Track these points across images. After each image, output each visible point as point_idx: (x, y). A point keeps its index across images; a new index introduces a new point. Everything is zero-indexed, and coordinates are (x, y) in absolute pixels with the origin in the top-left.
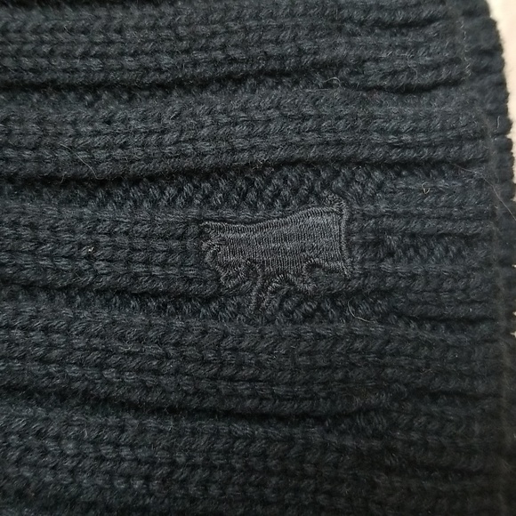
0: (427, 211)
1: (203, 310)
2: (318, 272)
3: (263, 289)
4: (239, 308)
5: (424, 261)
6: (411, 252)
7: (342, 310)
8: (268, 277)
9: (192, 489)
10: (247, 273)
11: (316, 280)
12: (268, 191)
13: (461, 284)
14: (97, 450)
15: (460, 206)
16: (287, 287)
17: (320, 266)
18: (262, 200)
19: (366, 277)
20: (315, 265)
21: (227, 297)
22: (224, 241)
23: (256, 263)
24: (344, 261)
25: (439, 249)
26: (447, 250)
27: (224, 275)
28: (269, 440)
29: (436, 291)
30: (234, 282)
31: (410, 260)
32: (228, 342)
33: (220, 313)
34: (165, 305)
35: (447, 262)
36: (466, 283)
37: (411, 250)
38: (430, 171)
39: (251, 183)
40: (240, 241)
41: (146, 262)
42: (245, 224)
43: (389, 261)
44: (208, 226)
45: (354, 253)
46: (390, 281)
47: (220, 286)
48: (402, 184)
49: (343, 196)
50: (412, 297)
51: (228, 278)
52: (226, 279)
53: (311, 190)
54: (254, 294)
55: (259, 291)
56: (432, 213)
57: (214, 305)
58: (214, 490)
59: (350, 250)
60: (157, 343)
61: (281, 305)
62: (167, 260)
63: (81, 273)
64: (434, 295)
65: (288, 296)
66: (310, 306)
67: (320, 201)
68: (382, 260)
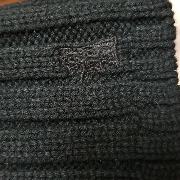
0: (148, 39)
1: (63, 82)
2: (106, 65)
3: (85, 73)
4: (77, 81)
5: (147, 58)
6: (142, 55)
7: (116, 79)
8: (87, 68)
9: (68, 153)
10: (79, 67)
11: (105, 68)
12: (85, 34)
13: (161, 66)
14: (29, 143)
15: (161, 36)
16: (94, 72)
17: (106, 63)
18: (83, 38)
19: (124, 66)
20: (105, 63)
21: (71, 77)
22: (69, 56)
23: (82, 63)
24: (116, 60)
25: (153, 53)
26: (156, 53)
27: (70, 69)
28: (94, 130)
29: (151, 69)
30: (74, 71)
31: (142, 58)
32: (73, 93)
33: (70, 83)
34: (48, 82)
35: (156, 58)
36: (163, 65)
37: (142, 54)
38: (149, 22)
39: (78, 31)
40: (75, 55)
41: (39, 67)
42: (77, 48)
43: (134, 59)
44: (62, 50)
45: (120, 57)
46: (133, 67)
47: (69, 73)
48: (138, 28)
49: (115, 34)
50: (143, 72)
51: (72, 70)
52: (71, 70)
53: (102, 33)
54: (82, 75)
55: (84, 74)
56: (150, 39)
57: (67, 80)
58: (76, 152)
59: (118, 56)
60: (46, 97)
61: (92, 79)
62: (47, 65)
63: (15, 74)
64: (151, 71)
65: (95, 75)
66: (104, 78)
67: (106, 37)
68: (130, 59)
